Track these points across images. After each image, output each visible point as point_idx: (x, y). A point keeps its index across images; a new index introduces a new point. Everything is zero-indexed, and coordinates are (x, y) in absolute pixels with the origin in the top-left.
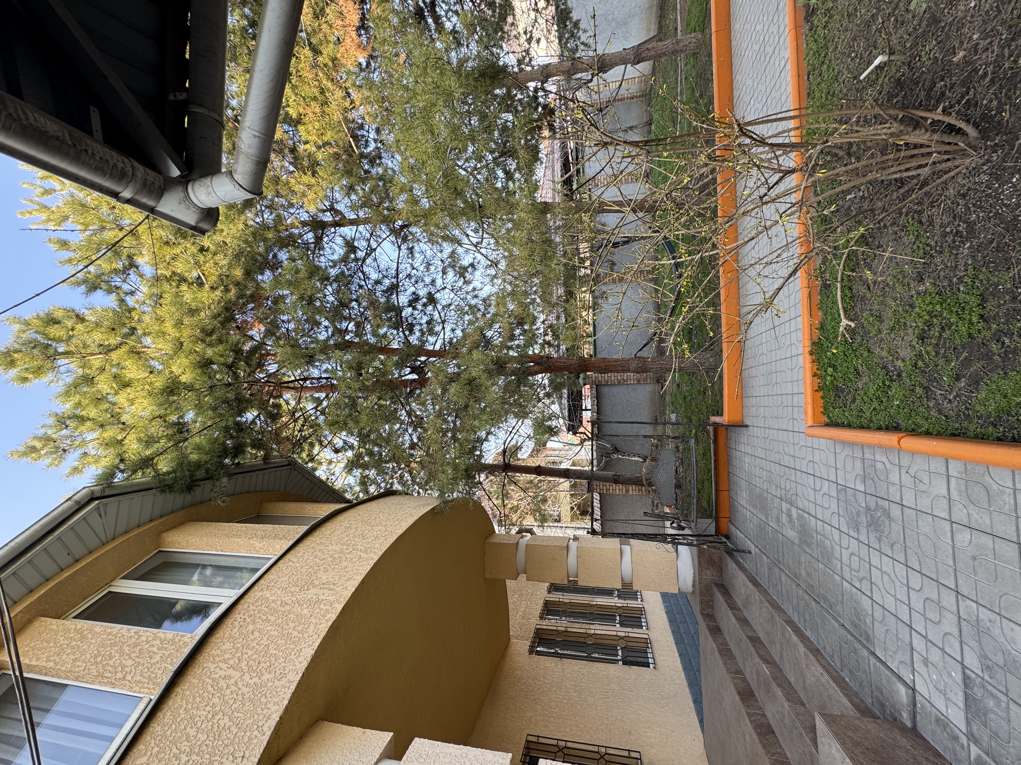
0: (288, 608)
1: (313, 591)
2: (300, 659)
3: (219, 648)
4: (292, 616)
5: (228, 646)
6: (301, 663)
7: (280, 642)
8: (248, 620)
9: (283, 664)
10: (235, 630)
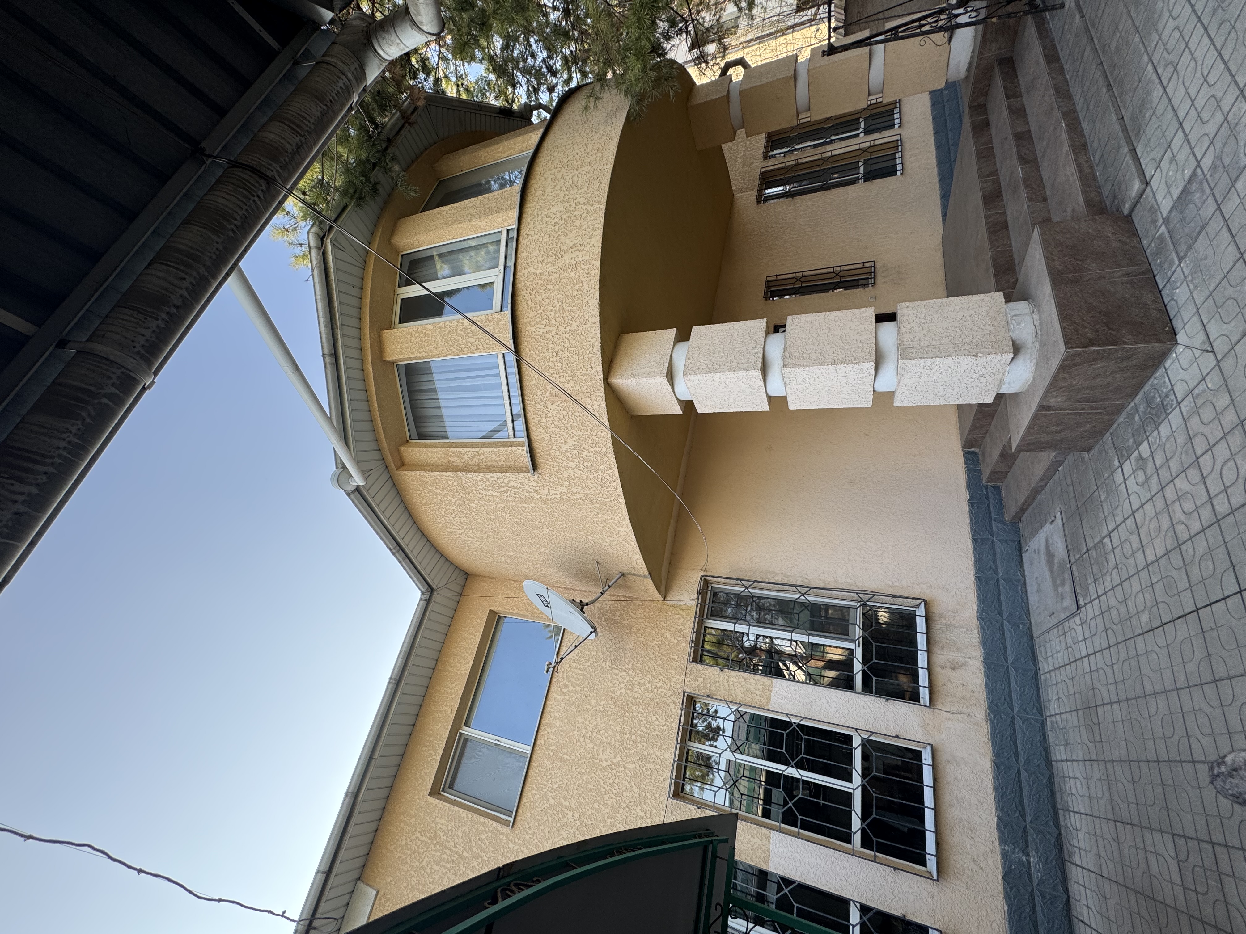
0: (556, 275)
1: (567, 257)
2: (591, 308)
3: (528, 317)
4: (564, 280)
5: (532, 314)
6: (593, 310)
7: (568, 301)
8: (534, 293)
9: (581, 314)
10: (530, 302)
